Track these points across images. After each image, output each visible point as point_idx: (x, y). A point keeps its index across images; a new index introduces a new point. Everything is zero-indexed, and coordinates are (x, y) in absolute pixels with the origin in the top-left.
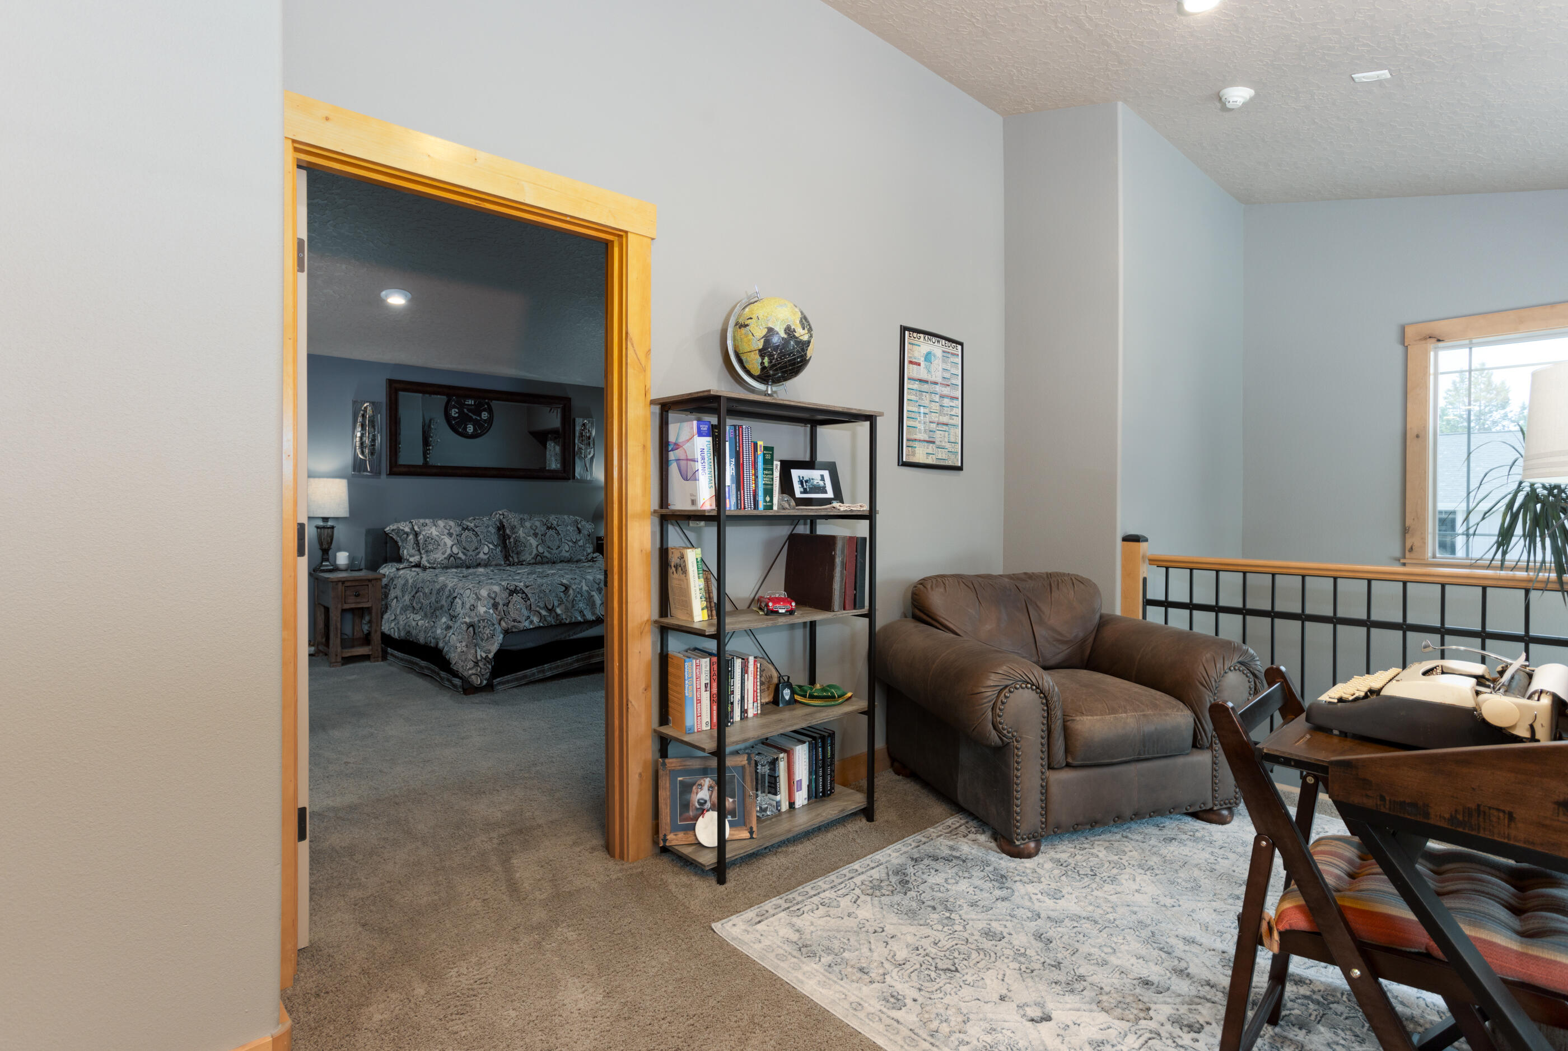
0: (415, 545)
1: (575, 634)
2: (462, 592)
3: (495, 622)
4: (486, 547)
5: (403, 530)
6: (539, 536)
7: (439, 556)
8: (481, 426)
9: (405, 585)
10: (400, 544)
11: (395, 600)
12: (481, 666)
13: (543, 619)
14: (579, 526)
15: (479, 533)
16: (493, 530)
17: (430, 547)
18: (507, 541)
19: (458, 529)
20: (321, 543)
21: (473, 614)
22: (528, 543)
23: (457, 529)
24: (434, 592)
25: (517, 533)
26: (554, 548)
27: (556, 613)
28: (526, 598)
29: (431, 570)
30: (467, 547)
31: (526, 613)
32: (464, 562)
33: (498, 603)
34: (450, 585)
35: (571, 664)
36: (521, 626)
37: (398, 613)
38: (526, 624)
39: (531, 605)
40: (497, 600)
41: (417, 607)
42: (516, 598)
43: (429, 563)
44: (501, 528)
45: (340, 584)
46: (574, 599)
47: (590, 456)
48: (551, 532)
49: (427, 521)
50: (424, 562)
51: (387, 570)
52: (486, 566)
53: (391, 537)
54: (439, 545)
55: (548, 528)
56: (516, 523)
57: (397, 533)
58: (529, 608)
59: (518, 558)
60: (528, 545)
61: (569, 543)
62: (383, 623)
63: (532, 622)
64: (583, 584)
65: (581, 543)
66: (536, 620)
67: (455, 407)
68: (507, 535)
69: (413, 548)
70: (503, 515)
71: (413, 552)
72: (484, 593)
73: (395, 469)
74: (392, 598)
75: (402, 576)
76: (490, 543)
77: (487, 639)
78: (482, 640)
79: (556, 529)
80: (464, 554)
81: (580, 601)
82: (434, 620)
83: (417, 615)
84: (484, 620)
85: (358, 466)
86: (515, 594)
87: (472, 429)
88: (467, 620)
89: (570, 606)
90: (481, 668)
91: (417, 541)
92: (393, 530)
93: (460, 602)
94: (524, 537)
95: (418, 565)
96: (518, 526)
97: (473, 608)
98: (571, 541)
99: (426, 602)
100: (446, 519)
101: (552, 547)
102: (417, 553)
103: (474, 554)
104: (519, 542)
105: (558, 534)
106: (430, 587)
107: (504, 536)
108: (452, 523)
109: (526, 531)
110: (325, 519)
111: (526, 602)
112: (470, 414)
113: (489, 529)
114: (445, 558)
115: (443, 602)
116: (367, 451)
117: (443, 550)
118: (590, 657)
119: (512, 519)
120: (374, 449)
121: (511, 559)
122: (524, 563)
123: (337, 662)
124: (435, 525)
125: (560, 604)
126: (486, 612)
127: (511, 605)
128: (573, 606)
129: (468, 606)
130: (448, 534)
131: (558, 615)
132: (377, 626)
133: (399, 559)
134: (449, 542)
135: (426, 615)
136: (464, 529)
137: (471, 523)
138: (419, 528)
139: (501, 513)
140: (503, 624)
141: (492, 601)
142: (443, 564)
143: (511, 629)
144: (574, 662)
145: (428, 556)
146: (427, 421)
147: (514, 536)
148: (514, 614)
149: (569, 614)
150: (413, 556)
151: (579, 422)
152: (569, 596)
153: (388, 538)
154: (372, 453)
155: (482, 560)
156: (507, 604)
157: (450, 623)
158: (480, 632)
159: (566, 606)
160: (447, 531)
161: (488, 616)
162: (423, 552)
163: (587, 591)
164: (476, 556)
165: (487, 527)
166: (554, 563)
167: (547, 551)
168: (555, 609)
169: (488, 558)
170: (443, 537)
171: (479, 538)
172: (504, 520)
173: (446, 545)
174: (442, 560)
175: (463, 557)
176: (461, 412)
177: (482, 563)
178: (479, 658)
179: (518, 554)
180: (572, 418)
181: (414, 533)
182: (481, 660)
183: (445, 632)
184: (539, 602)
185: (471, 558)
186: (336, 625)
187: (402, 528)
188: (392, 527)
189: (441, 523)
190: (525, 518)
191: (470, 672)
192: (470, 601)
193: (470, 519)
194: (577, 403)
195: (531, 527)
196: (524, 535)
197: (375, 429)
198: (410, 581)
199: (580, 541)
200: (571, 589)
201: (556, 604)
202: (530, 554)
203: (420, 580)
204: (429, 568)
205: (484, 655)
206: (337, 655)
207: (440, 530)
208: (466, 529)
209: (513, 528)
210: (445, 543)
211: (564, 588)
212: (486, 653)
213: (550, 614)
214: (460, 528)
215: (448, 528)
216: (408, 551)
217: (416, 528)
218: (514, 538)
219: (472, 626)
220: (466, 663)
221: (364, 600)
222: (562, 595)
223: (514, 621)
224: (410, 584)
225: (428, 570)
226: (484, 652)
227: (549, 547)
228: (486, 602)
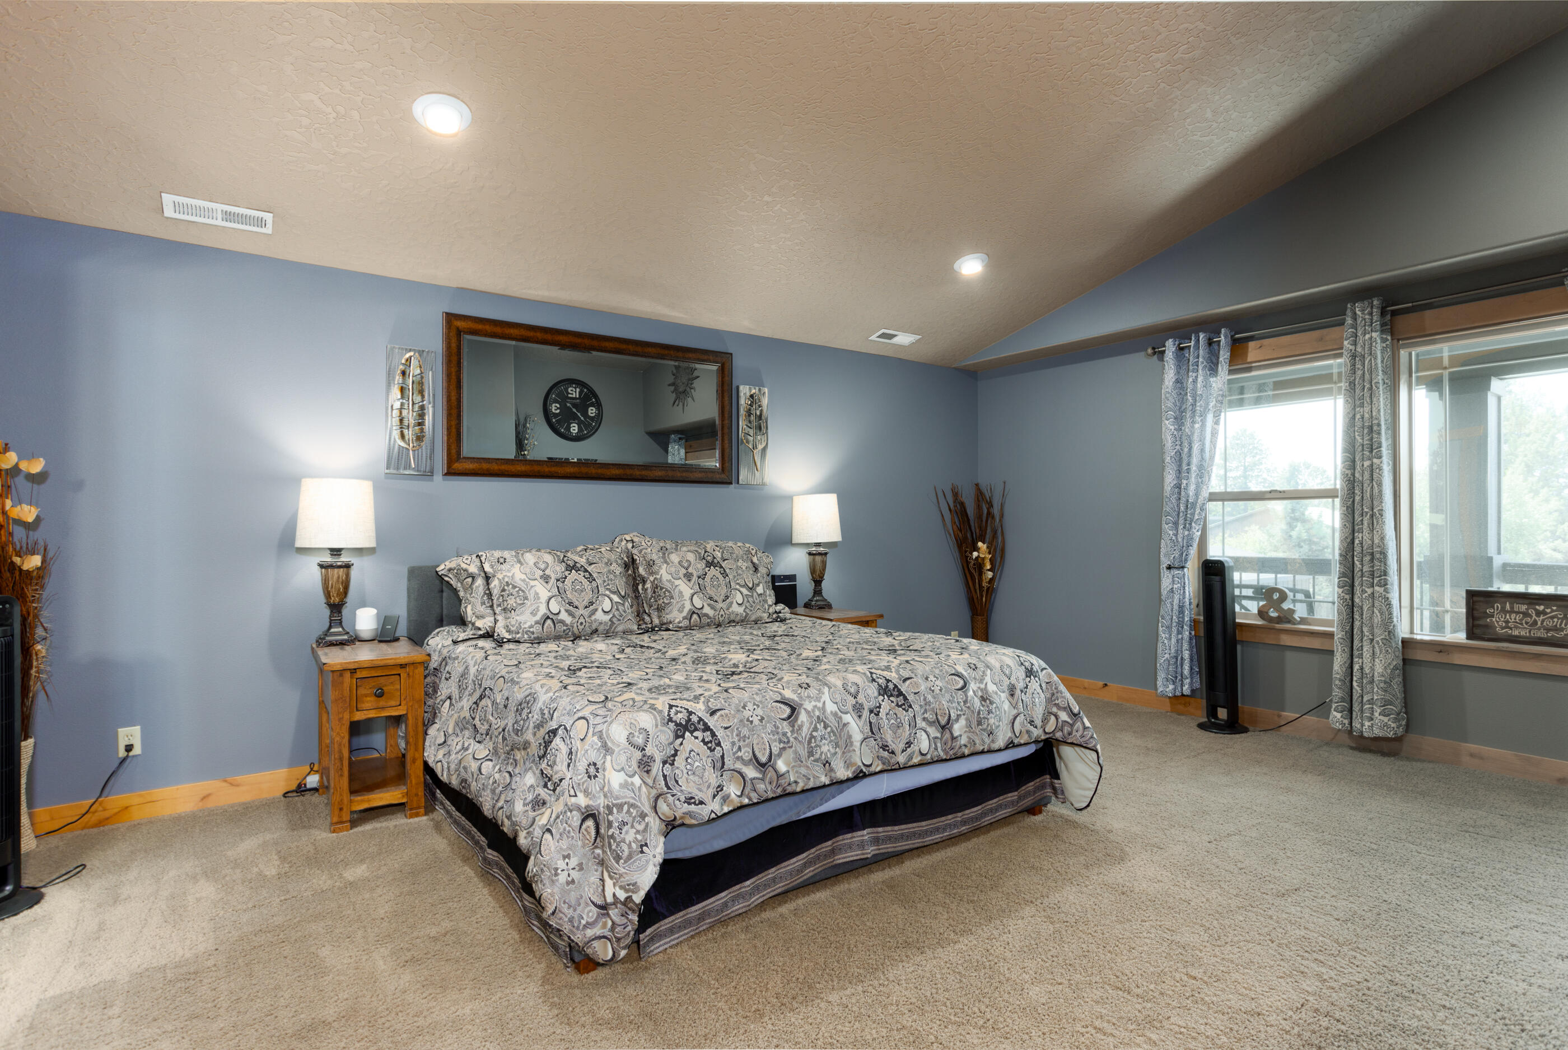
0: (485, 598)
1: (809, 809)
2: (568, 722)
3: (647, 809)
4: (607, 600)
5: (465, 570)
6: (694, 579)
7: (526, 619)
8: (588, 426)
9: (464, 675)
10: (461, 594)
11: (448, 702)
12: (614, 918)
13: (749, 787)
14: (755, 560)
15: (595, 575)
16: (619, 570)
17: (511, 602)
18: (640, 587)
19: (560, 568)
20: (328, 594)
21: (594, 786)
22: (677, 590)
23: (558, 569)
24: (512, 706)
25: (657, 573)
26: (720, 600)
27: (776, 771)
28: (713, 743)
29: (511, 646)
30: (574, 600)
31: (712, 778)
32: (569, 628)
33: (652, 758)
34: (544, 697)
35: (800, 871)
36: (704, 812)
37: (450, 731)
38: (716, 807)
39: (723, 757)
40: (649, 751)
41: (483, 728)
42: (691, 742)
43: (509, 631)
44: (630, 564)
45: (348, 675)
46: (812, 737)
47: (760, 447)
48: (713, 571)
49: (507, 554)
50: (501, 631)
51: (439, 641)
52: (608, 634)
53: (448, 582)
54: (526, 598)
55: (710, 564)
56: (654, 557)
57: (457, 576)
58: (720, 765)
59: (659, 617)
60: (676, 595)
61: (742, 589)
62: (427, 744)
63: (726, 799)
64: (826, 697)
65: (760, 590)
66: (733, 790)
67: (556, 402)
68: (640, 575)
69: (483, 603)
70: (632, 541)
71: (482, 609)
72: (618, 733)
73: (457, 466)
74: (443, 697)
75: (461, 656)
76: (614, 593)
77: (630, 857)
78: (618, 858)
79: (721, 567)
80: (570, 614)
81: (823, 738)
82: (510, 769)
83: (482, 746)
84: (620, 807)
85: (396, 461)
86: (687, 734)
87: (576, 428)
88: (582, 801)
89: (803, 752)
90: (613, 923)
91: (489, 589)
92: (450, 570)
93: (564, 750)
94: (669, 581)
95: (488, 635)
96: (658, 562)
97: (594, 771)
98: (745, 586)
99: (498, 724)
100: (539, 550)
101: (715, 598)
102: (489, 611)
103: (586, 613)
104: (662, 588)
105: (725, 574)
106: (506, 694)
107: (634, 579)
108: (548, 558)
109: (673, 569)
110: (336, 552)
111: (712, 750)
112: (574, 410)
113: (612, 568)
114: (537, 623)
115: (529, 736)
116: (409, 434)
117: (533, 607)
118: (833, 852)
119: (648, 549)
120: (422, 430)
121: (647, 619)
122: (671, 626)
123: (342, 822)
124: (519, 562)
125: (784, 749)
126: (625, 785)
127: (679, 761)
128: (811, 754)
129: (582, 765)
130: (541, 577)
131: (779, 776)
132: (416, 750)
133: (462, 622)
134: (543, 591)
135: (495, 752)
136: (570, 568)
137: (581, 556)
138: (492, 566)
139: (628, 538)
140: (663, 806)
141: (638, 754)
142: (533, 633)
143: (682, 818)
144: (805, 866)
145: (507, 618)
146: (522, 420)
147: (652, 578)
148: (688, 786)
149: (803, 771)
150: (482, 617)
151: (745, 391)
152: (800, 727)
153: (444, 582)
154: (420, 438)
155: (601, 623)
156: (670, 760)
157: (544, 793)
158: (612, 837)
159: (796, 752)
160: (541, 573)
161: (628, 796)
162: (498, 610)
163: (835, 715)
164: (590, 616)
165: (609, 563)
166: (719, 625)
167: (709, 605)
168: (775, 763)
169: (610, 620)
170: (532, 583)
171: (594, 584)
172: (635, 551)
173: (539, 598)
174: (531, 627)
175: (568, 620)
176: (563, 408)
177: (601, 628)
178: (610, 899)
179: (659, 609)
180: (734, 386)
181: (483, 575)
182: (614, 904)
183: (531, 814)
184: (740, 749)
185: (582, 620)
186: (340, 752)
187: (464, 566)
188: (449, 564)
189: (530, 558)
190: (668, 547)
191: (590, 933)
192: (588, 752)
193: (579, 549)
194: (740, 363)
195: (680, 563)
196: (669, 577)
197: (423, 396)
198: (473, 670)
199: (758, 585)
200: (803, 711)
201: (775, 750)
202: (680, 611)
203: (487, 672)
204: (509, 641)
205: (622, 895)
206: (341, 809)
207: (528, 571)
208: (572, 567)
209: (650, 564)
210: (537, 594)
211: (788, 711)
212: (627, 891)
213: (764, 773)
214: (563, 566)
215: (543, 567)
216: (473, 608)
217: (487, 568)
218: (653, 582)
219: (593, 816)
220: (579, 909)
221: (393, 703)
222: (785, 727)
223: (689, 801)
224: (471, 677)
225: (506, 646)
226: (621, 887)
227: (711, 598)
228: (623, 758)
